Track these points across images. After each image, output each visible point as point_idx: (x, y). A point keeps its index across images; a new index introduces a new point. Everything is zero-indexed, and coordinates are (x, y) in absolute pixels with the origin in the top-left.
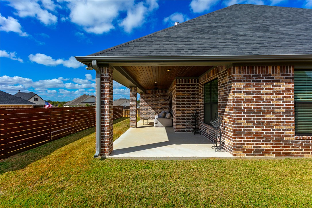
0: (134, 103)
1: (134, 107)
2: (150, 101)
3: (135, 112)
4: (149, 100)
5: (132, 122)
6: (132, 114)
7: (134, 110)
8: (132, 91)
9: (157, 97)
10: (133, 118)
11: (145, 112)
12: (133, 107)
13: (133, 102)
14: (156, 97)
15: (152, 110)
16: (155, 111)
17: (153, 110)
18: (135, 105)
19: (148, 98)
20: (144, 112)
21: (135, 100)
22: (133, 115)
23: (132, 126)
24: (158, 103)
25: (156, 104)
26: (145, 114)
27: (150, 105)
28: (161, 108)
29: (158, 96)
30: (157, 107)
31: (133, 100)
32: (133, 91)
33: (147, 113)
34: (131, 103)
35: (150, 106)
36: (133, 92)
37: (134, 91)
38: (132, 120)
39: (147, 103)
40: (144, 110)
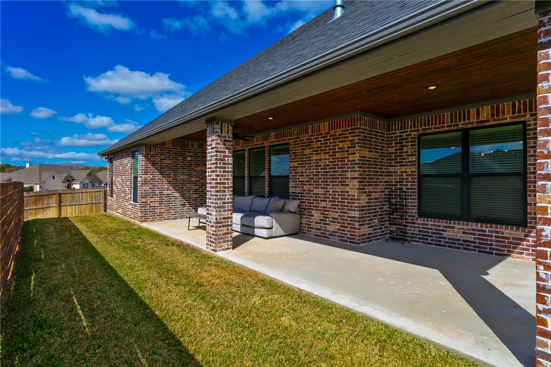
0: (227, 172)
1: (227, 185)
2: (169, 169)
3: (230, 200)
4: (168, 166)
5: (221, 233)
6: (221, 207)
7: (227, 193)
8: (221, 133)
9: (189, 159)
10: (224, 218)
11: (157, 199)
12: (225, 183)
13: (225, 168)
14: (185, 158)
15: (175, 194)
16: (182, 196)
17: (177, 195)
18: (230, 177)
19: (165, 161)
20: (152, 200)
21: (230, 164)
22: (225, 211)
23: (222, 244)
24: (189, 175)
25: (186, 177)
26: (157, 204)
27: (171, 179)
28: (197, 187)
29: (190, 156)
30: (188, 186)
31: (224, 164)
32: (223, 135)
33: (161, 202)
34: (220, 171)
35: (169, 182)
36: (225, 137)
37: (226, 134)
38: (223, 226)
39: (161, 173)
40: (154, 195)
